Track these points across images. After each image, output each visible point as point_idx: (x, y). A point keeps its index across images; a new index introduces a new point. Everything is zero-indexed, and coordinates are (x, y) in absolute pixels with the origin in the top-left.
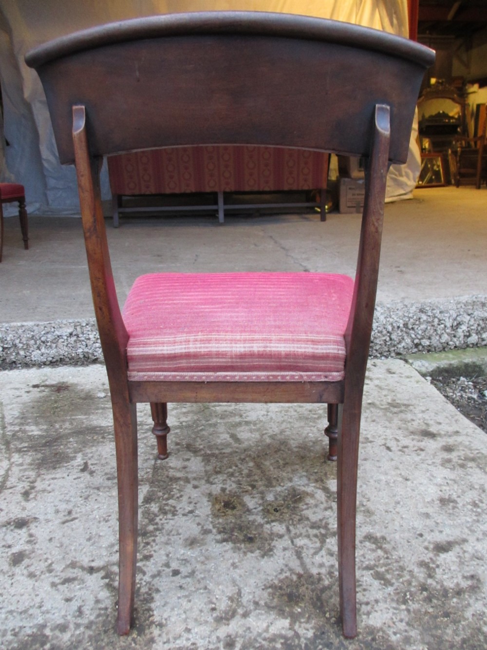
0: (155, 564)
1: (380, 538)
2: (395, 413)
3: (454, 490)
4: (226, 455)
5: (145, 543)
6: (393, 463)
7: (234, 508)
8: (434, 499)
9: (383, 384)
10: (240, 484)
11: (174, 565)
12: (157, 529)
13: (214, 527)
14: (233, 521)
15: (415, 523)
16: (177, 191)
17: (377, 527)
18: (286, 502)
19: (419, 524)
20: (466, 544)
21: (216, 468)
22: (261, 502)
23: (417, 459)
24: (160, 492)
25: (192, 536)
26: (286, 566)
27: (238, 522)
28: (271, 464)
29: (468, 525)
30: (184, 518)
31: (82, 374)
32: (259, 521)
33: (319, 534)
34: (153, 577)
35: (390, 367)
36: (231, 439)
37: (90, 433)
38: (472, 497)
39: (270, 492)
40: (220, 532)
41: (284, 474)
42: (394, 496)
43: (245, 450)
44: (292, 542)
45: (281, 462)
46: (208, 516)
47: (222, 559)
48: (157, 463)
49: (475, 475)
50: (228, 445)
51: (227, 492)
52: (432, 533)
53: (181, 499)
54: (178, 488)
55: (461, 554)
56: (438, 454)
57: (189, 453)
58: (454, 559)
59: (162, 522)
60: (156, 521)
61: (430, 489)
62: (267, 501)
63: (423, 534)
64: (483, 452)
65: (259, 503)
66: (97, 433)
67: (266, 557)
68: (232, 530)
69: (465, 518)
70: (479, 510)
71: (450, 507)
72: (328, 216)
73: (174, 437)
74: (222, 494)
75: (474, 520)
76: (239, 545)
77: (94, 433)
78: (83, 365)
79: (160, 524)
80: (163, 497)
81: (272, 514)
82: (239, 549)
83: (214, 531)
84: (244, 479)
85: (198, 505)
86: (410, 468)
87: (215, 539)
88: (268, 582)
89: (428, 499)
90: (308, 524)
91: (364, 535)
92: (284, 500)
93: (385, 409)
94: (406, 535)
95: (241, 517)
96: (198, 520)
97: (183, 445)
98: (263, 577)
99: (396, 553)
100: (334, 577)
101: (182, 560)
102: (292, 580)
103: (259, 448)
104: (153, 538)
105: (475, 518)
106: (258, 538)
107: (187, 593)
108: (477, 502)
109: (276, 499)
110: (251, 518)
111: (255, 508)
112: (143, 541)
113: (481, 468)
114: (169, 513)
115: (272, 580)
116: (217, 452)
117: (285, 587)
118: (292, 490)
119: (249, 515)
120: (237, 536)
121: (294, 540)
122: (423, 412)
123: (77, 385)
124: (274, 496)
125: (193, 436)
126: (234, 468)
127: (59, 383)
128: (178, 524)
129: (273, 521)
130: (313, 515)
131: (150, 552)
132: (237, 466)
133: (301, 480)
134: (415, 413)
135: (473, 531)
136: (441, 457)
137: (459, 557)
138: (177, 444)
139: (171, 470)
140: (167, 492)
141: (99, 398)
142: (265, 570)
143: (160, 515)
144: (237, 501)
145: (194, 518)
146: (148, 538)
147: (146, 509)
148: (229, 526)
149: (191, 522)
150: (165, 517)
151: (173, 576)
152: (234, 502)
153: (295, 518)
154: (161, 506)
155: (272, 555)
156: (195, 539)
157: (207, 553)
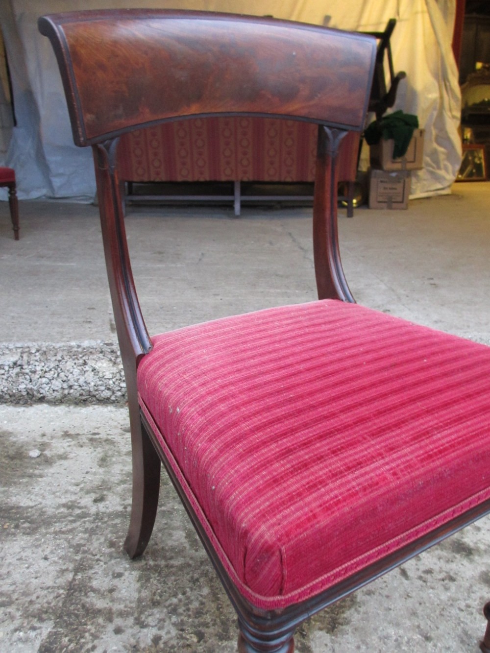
4: (174, 570)
6: (410, 603)
10: (183, 630)
21: (154, 594)
24: (66, 636)
36: (186, 540)
48: (76, 577)
50: (181, 552)
51: (161, 645)
54: (93, 631)
57: (124, 562)
66: (10, 519)
73: (111, 532)
74: (153, 650)
77: (7, 518)
84: (191, 620)
97: (119, 547)
116: (163, 563)
126: (180, 596)
132: (184, 593)
139: (91, 594)
140: (76, 637)
141: (32, 458)
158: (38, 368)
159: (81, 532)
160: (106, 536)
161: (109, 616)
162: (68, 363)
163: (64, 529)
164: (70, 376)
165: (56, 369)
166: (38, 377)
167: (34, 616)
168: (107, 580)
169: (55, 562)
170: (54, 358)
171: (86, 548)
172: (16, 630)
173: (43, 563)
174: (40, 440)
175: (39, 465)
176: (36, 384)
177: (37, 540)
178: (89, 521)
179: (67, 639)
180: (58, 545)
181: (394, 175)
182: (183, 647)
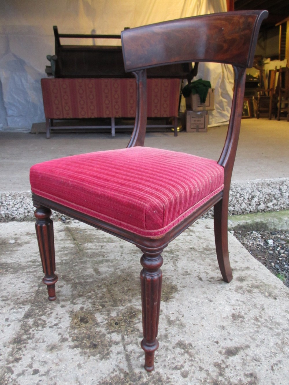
0: (22, 365)
1: (188, 345)
2: (208, 255)
3: (242, 308)
4: (89, 283)
5: (18, 349)
6: (203, 289)
7: (87, 322)
8: (229, 315)
9: (201, 236)
10: (95, 304)
11: (36, 366)
12: (29, 338)
13: (70, 337)
14: (85, 332)
15: (214, 333)
16: (86, 117)
17: (186, 336)
18: (125, 318)
19: (216, 334)
20: (248, 349)
21: (80, 292)
22: (107, 317)
23: (219, 286)
24: (37, 310)
25: (53, 343)
26: (118, 366)
27: (88, 332)
28: (119, 290)
29: (251, 335)
30: (51, 329)
31: (3, 228)
32: (103, 332)
34: (19, 375)
35: (208, 224)
36: (94, 272)
38: (255, 314)
39: (115, 310)
40: (73, 340)
41: (127, 297)
42: (201, 313)
43: (102, 280)
44: (125, 348)
45: (126, 288)
46: (67, 328)
48: (40, 289)
49: (257, 298)
50: (92, 276)
51: (84, 310)
52: (225, 341)
53: (51, 315)
54: (50, 307)
55: (244, 357)
56: (233, 283)
57: (63, 281)
58: (239, 361)
59: (34, 332)
60: (29, 332)
61: (226, 308)
62: (111, 316)
63: (219, 341)
64: (264, 282)
65: (105, 318)
66: (2, 268)
67: (103, 359)
68: (83, 339)
69: (249, 329)
70: (259, 323)
71: (239, 321)
72: (179, 134)
74: (81, 312)
75: (255, 331)
76: (85, 350)
78: (5, 222)
79: (32, 334)
80: (38, 314)
81: (113, 326)
82: (85, 353)
83: (70, 339)
84: (98, 301)
85: (62, 320)
86: (213, 293)
87: (70, 346)
88: (102, 380)
89: (224, 315)
90: (138, 334)
91: (176, 342)
92: (123, 316)
93: (201, 252)
94: (207, 342)
95: (91, 329)
96: (59, 331)
97: (61, 276)
98: (99, 375)
99: (198, 356)
100: (151, 375)
101: (42, 362)
102: (120, 378)
103: (112, 278)
104: (25, 345)
105: (256, 329)
106: (100, 345)
108: (258, 317)
109: (118, 315)
110: (98, 329)
111: (102, 322)
113: (262, 293)
114: (40, 325)
115: (105, 378)
116: (83, 281)
118: (130, 309)
119: (97, 327)
120: (85, 343)
121: (126, 346)
124: (117, 313)
125: (69, 270)
126: (92, 292)
128: (44, 334)
129: (113, 332)
131: (21, 355)
132: (94, 291)
133: (137, 302)
135: (254, 340)
136: (235, 285)
137: (243, 359)
140: (42, 310)
141: (10, 244)
142: (102, 370)
143: (33, 327)
144: (90, 317)
145: (57, 329)
146: (21, 345)
147: (24, 323)
148: (81, 336)
149: (55, 332)
150: (37, 329)
151: (33, 374)
152: (88, 317)
153: (129, 329)
154: (35, 320)
155: (108, 358)
156: (55, 345)
157: (61, 356)
159: (40, 271)
163: (31, 271)
164: (28, 206)
165: (21, 203)
167: (20, 303)
169: (28, 283)
172: (11, 309)
173: (22, 284)
174: (14, 236)
175: (15, 246)
176: (10, 211)
177: (18, 275)
179: (38, 311)
180: (29, 277)
181: (199, 113)
182: (95, 310)
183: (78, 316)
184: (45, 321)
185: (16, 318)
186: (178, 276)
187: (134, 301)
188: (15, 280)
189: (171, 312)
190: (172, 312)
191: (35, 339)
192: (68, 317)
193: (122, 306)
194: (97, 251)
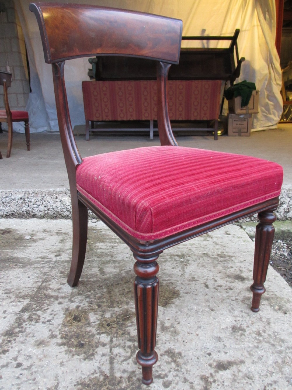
0: (8, 357)
1: (177, 354)
2: (221, 261)
3: (245, 321)
4: (91, 282)
5: (8, 341)
6: (207, 297)
7: (80, 321)
8: (228, 327)
9: (219, 241)
10: (91, 304)
11: (20, 360)
12: (20, 332)
13: (60, 334)
14: (75, 330)
15: (208, 344)
16: (125, 119)
17: (178, 345)
18: (118, 320)
19: (211, 345)
20: (242, 365)
21: (80, 291)
22: (100, 317)
23: (225, 295)
24: (35, 305)
25: (42, 339)
26: (99, 368)
27: (78, 331)
28: (119, 291)
29: (249, 350)
30: (43, 325)
31: (23, 224)
32: (93, 332)
33: (132, 346)
34: (3, 366)
35: (228, 230)
36: (99, 272)
37: (10, 262)
38: (258, 328)
39: (110, 311)
40: (62, 338)
41: (125, 299)
42: (199, 322)
43: (105, 280)
44: (111, 350)
45: (126, 290)
46: (59, 325)
47: (55, 358)
48: (43, 284)
49: (265, 311)
50: (95, 276)
51: (80, 309)
52: (219, 354)
53: (46, 311)
54: (48, 303)
55: (236, 373)
56: (242, 293)
58: (230, 376)
59: (26, 326)
61: (227, 319)
62: (104, 317)
63: (211, 353)
64: (277, 294)
65: (98, 318)
66: (13, 262)
67: (87, 360)
68: (71, 337)
69: (248, 343)
70: (261, 338)
71: (239, 334)
72: (219, 138)
73: (62, 268)
74: (76, 310)
75: (255, 346)
76: (71, 349)
77: (11, 262)
78: (26, 218)
79: (24, 328)
80: (35, 309)
81: (104, 327)
82: (70, 352)
83: (59, 336)
84: (96, 300)
85: (56, 317)
87: (57, 343)
88: (81, 380)
89: (224, 326)
90: (127, 338)
91: (166, 349)
92: (117, 318)
93: (214, 258)
94: (198, 353)
95: (82, 328)
96: (51, 327)
97: (65, 273)
98: (79, 374)
101: (28, 356)
102: (99, 380)
103: (116, 279)
104: (15, 338)
105: (256, 344)
106: (87, 345)
107: (20, 382)
108: (261, 332)
109: (112, 316)
110: (88, 329)
111: (94, 322)
112: (7, 339)
113: (271, 306)
114: (34, 320)
115: (84, 379)
117: (91, 385)
118: (125, 311)
119: (88, 327)
120: (73, 342)
121: (113, 349)
122: (241, 262)
123: (17, 230)
124: (111, 314)
126: (92, 292)
127: (6, 229)
128: (36, 329)
129: (103, 333)
130: (133, 331)
131: (9, 347)
132: (94, 291)
134: (235, 263)
135: (251, 355)
136: (243, 295)
137: (234, 375)
138: (62, 272)
139: (49, 290)
140: (40, 305)
141: (26, 239)
142: (82, 370)
143: (27, 321)
144: (84, 316)
145: (49, 325)
146: (12, 337)
147: (20, 316)
148: (70, 334)
149: (46, 328)
150: (30, 323)
151: (16, 367)
152: (81, 316)
153: (119, 332)
154: (31, 315)
155: (92, 359)
156: (43, 341)
157: (47, 352)
158: (33, 200)
159: (47, 268)
160: (59, 269)
161: (57, 298)
162: (48, 197)
163: (39, 266)
164: (49, 204)
165: (42, 201)
166: (32, 204)
167: (21, 297)
168: (57, 285)
169: (33, 278)
170: (41, 195)
171: (49, 274)
172: (11, 302)
173: (27, 279)
174: (31, 233)
175: (30, 242)
176: (31, 208)
177: (25, 270)
178: (52, 264)
179: (35, 306)
180: (35, 272)
181: (242, 116)
182: (90, 310)
183: (72, 314)
184: (39, 316)
185: (13, 311)
186: (184, 281)
187: (132, 304)
188: (22, 274)
189: (166, 318)
190: (168, 318)
191: (26, 333)
192: (62, 314)
193: (118, 308)
194: (107, 251)
